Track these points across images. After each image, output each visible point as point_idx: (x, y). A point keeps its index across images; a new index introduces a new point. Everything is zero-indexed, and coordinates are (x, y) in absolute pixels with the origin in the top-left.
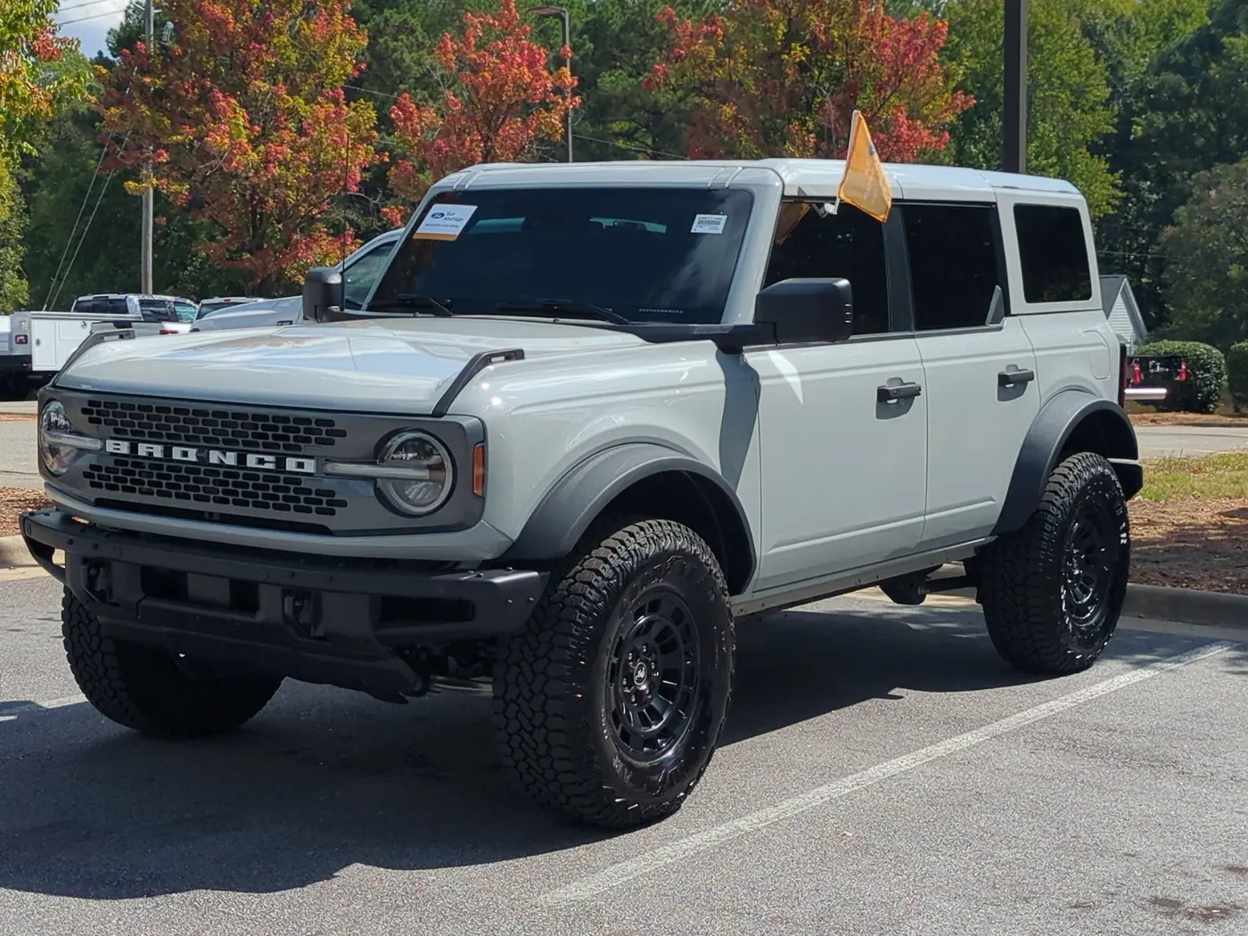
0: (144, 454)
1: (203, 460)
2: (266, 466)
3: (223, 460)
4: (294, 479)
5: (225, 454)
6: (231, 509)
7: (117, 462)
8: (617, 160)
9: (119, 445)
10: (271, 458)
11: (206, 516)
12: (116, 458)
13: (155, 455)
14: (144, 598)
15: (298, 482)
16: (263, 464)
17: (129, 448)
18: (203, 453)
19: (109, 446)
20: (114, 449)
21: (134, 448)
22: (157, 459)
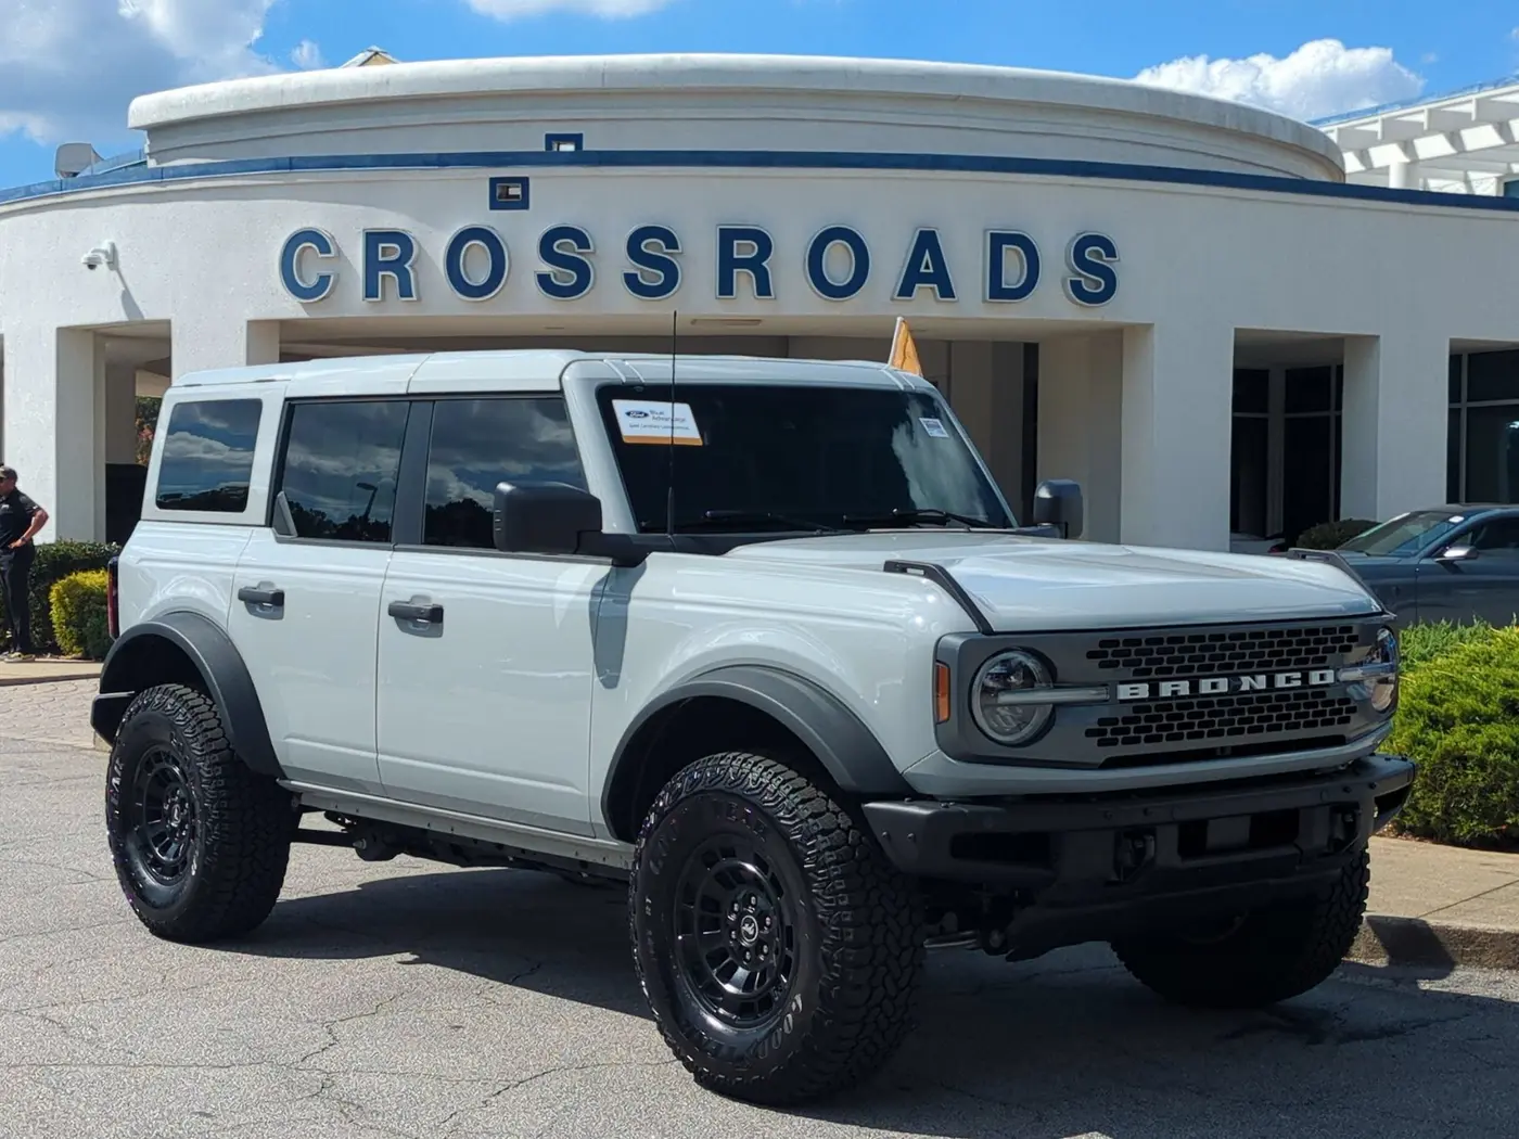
0: (1170, 695)
1: (1234, 688)
6: (1245, 739)
7: (1136, 710)
9: (1136, 688)
10: (1298, 675)
11: (1219, 753)
12: (1134, 704)
13: (1181, 693)
15: (1323, 694)
16: (1292, 683)
17: (1150, 691)
18: (1234, 679)
19: (1124, 692)
20: (1132, 694)
21: (1154, 690)
22: (1183, 697)
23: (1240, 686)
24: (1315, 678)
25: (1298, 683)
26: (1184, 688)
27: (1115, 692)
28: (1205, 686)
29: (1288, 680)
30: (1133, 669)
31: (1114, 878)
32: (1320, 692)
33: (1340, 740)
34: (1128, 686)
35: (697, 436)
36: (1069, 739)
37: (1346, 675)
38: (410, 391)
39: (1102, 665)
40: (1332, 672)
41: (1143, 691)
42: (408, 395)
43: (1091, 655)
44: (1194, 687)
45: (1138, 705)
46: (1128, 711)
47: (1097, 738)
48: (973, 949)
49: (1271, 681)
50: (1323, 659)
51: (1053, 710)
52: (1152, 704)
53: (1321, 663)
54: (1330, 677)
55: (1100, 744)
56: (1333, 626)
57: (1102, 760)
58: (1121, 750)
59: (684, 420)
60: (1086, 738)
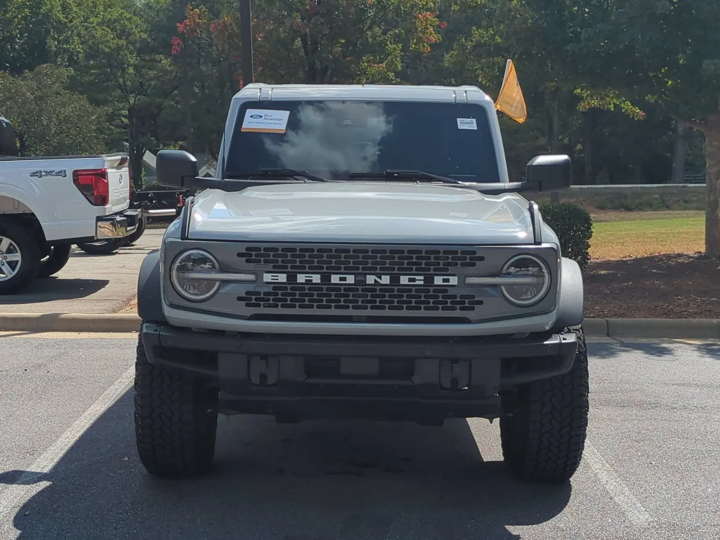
0: (303, 281)
1: (361, 282)
2: (417, 283)
3: (378, 280)
4: (442, 289)
5: (380, 278)
7: (275, 288)
8: (408, 85)
9: (276, 276)
10: (422, 278)
12: (274, 285)
14: (307, 378)
15: (446, 291)
16: (415, 282)
17: (287, 278)
18: (361, 277)
19: (267, 277)
20: (272, 279)
21: (292, 278)
22: (316, 284)
23: (365, 281)
24: (439, 280)
25: (422, 283)
26: (317, 279)
27: (261, 277)
28: (335, 279)
29: (412, 280)
30: (272, 265)
32: (439, 289)
33: (465, 321)
34: (270, 275)
37: (471, 280)
39: (247, 261)
40: (458, 278)
41: (282, 278)
43: (239, 255)
45: (277, 286)
46: (269, 289)
47: (245, 302)
49: (395, 280)
50: (446, 270)
52: (289, 286)
53: (450, 272)
54: (453, 281)
55: (247, 305)
56: (454, 249)
57: (250, 315)
58: (262, 310)
59: (281, 120)
60: (237, 301)
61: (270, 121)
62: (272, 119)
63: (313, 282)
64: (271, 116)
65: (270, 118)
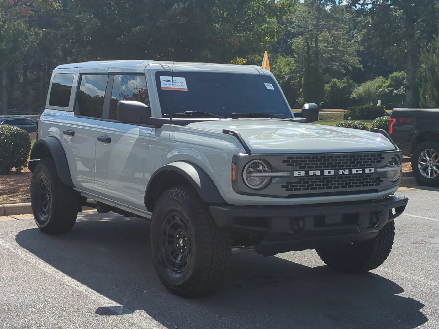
1: (337, 174)
2: (359, 172)
9: (300, 173)
17: (305, 173)
18: (337, 171)
19: (296, 174)
20: (298, 175)
21: (307, 173)
22: (318, 176)
23: (339, 173)
24: (367, 171)
25: (361, 172)
26: (318, 173)
27: (293, 174)
28: (326, 173)
29: (357, 171)
30: (299, 167)
31: (291, 232)
32: (369, 175)
33: (376, 191)
34: (297, 172)
35: (186, 88)
36: (276, 188)
37: (379, 170)
38: (109, 72)
39: (287, 165)
40: (374, 169)
41: (303, 173)
42: (108, 73)
43: (284, 162)
44: (322, 172)
45: (301, 178)
46: (297, 180)
47: (285, 188)
48: (254, 252)
49: (350, 171)
50: (371, 165)
51: (271, 179)
52: (306, 178)
53: (370, 166)
54: (373, 170)
55: (287, 190)
56: (375, 154)
57: (287, 195)
58: (294, 192)
59: (183, 83)
60: (281, 188)
61: (177, 84)
62: (177, 82)
63: (316, 175)
64: (176, 80)
65: (175, 81)
